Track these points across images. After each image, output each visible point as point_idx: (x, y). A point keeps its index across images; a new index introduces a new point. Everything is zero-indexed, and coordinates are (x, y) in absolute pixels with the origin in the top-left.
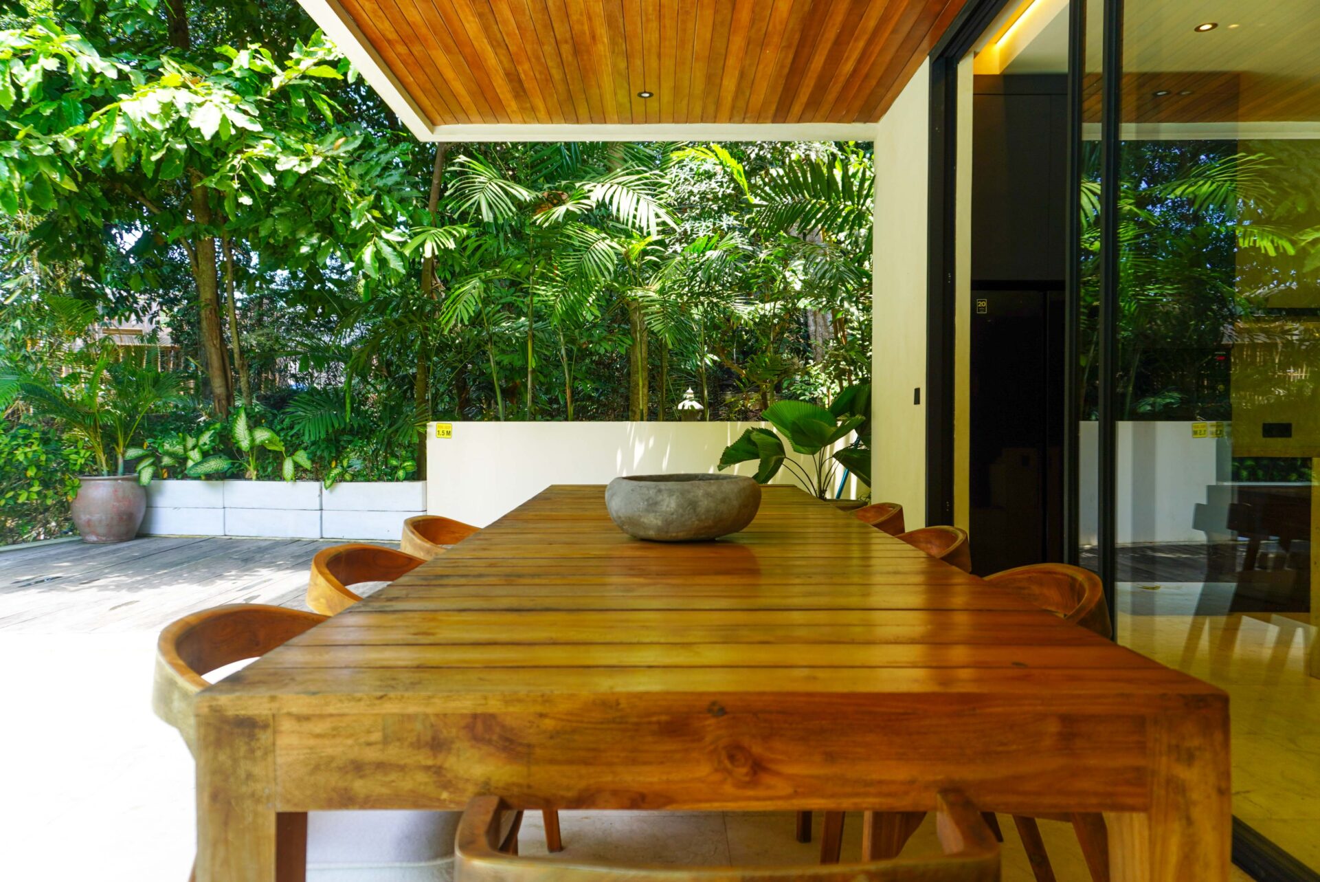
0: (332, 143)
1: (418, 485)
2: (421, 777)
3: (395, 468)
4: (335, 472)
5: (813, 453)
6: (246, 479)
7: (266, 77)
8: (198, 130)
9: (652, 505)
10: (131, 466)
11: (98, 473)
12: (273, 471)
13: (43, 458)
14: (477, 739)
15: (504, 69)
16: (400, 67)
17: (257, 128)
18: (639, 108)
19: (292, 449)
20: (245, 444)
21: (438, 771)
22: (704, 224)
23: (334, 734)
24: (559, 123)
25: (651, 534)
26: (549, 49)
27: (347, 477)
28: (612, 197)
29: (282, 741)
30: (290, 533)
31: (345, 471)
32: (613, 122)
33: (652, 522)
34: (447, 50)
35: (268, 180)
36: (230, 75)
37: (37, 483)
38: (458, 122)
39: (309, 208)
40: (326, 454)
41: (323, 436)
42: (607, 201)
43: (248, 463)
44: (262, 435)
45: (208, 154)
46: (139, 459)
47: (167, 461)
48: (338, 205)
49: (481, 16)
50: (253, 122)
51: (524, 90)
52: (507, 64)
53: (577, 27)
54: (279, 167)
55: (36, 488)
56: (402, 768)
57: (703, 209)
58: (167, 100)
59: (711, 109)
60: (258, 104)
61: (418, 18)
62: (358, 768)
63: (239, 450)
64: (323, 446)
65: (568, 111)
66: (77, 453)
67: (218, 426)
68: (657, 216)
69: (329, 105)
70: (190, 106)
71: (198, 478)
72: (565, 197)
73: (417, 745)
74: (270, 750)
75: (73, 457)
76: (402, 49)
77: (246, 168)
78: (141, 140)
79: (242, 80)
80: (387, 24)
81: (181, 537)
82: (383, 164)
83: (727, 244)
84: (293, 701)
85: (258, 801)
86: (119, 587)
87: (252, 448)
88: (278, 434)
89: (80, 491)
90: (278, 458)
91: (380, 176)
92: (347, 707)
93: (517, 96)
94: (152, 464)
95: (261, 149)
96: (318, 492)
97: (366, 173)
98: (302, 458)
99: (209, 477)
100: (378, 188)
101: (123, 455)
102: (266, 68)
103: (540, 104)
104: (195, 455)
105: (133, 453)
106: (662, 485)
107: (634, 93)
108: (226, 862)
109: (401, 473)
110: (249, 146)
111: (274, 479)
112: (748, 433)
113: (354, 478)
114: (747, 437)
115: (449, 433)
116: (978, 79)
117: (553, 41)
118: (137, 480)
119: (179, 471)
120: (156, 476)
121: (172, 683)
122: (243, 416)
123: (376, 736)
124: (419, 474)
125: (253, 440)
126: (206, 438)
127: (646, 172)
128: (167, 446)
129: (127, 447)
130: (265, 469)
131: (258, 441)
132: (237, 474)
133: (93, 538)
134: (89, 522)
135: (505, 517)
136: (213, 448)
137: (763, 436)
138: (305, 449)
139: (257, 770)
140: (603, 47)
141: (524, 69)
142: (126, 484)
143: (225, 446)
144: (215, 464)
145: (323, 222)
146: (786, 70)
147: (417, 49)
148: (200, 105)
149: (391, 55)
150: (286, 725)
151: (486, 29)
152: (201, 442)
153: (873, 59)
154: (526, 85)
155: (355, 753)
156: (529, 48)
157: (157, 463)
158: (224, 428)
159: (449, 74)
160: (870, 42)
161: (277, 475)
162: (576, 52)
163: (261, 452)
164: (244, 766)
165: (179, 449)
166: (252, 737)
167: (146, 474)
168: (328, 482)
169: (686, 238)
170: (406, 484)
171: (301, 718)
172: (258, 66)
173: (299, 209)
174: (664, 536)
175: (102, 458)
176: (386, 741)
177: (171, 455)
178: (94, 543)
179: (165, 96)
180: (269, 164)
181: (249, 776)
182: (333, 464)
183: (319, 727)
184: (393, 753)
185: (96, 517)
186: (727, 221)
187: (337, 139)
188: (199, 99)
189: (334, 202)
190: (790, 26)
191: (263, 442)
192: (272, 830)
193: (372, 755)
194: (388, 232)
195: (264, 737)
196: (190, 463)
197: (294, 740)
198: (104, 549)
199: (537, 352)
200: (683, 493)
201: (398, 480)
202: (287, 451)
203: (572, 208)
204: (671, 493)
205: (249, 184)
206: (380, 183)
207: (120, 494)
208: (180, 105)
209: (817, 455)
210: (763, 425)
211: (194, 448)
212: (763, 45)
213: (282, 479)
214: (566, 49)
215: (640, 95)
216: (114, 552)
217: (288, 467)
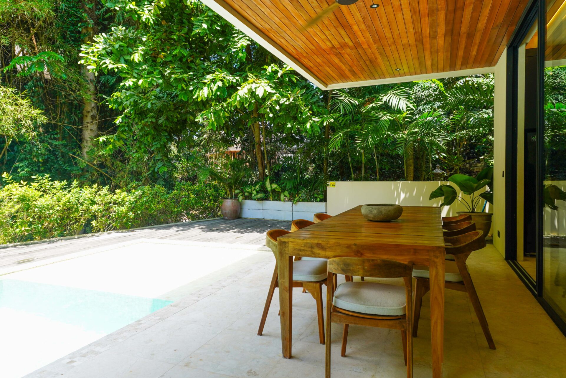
0: (296, 92)
1: (324, 204)
2: (309, 252)
3: (316, 198)
4: (297, 198)
5: (470, 194)
6: (269, 200)
7: (276, 72)
8: (258, 95)
9: (371, 212)
10: (236, 195)
11: (227, 198)
12: (278, 198)
13: (214, 193)
14: (318, 247)
15: (348, 69)
16: (316, 73)
17: (274, 91)
18: (396, 73)
19: (284, 190)
20: (269, 189)
21: (312, 251)
22: (428, 106)
23: (297, 245)
24: (368, 80)
25: (371, 219)
26: (362, 62)
27: (301, 200)
28: (389, 100)
29: (289, 245)
30: (283, 219)
31: (300, 198)
32: (388, 78)
33: (371, 216)
34: (329, 67)
35: (277, 108)
36: (266, 75)
37: (212, 201)
38: (335, 83)
39: (290, 112)
40: (294, 193)
41: (292, 186)
42: (387, 101)
43: (270, 195)
44: (274, 186)
45: (261, 101)
46: (239, 193)
47: (246, 194)
48: (299, 111)
49: (339, 58)
50: (273, 90)
51: (356, 73)
52: (348, 67)
53: (370, 57)
54: (281, 102)
55: (212, 202)
56: (307, 251)
57: (427, 101)
58: (249, 88)
59: (424, 70)
60: (274, 83)
61: (320, 61)
62: (300, 250)
63: (267, 191)
64: (293, 190)
65: (373, 77)
66: (222, 191)
67: (261, 183)
68: (407, 105)
69: (295, 78)
70: (256, 88)
71: (255, 200)
72: (374, 100)
73: (309, 247)
74: (288, 246)
75: (221, 192)
76: (316, 68)
77: (271, 104)
78: (243, 101)
79: (269, 76)
80: (311, 63)
81: (250, 219)
82: (312, 94)
83: (436, 114)
84: (291, 240)
85: (286, 254)
86: (239, 232)
87: (271, 191)
88: (279, 185)
89: (223, 203)
90: (279, 194)
91: (311, 98)
92: (299, 241)
93: (353, 75)
94: (242, 195)
95: (275, 98)
96: (291, 205)
97: (307, 98)
98: (286, 193)
99: (258, 199)
100: (311, 103)
101: (234, 192)
102: (276, 70)
103: (362, 76)
104: (255, 192)
105: (237, 191)
106: (373, 207)
107: (394, 70)
108: (282, 263)
109: (318, 199)
110: (272, 97)
111: (278, 201)
112: (441, 187)
113: (303, 201)
114: (440, 188)
115: (334, 185)
116: (528, 51)
117: (363, 61)
118: (238, 200)
119: (249, 197)
120: (243, 199)
121: (270, 241)
122: (268, 180)
123: (303, 246)
124: (324, 200)
125: (272, 188)
126: (257, 187)
127: (403, 89)
128: (246, 189)
129: (235, 190)
130: (275, 197)
131: (273, 188)
132: (266, 199)
133: (227, 218)
134: (225, 212)
135: (340, 214)
136: (260, 190)
137: (447, 188)
138: (287, 190)
139: (286, 249)
140: (380, 59)
141: (355, 68)
142: (235, 201)
143: (263, 190)
144: (260, 195)
145: (294, 116)
146: (449, 57)
147: (320, 68)
148: (258, 87)
149: (313, 70)
150: (290, 243)
151: (341, 61)
152: (256, 188)
153: (483, 50)
154: (356, 72)
155: (300, 248)
156: (355, 63)
157: (243, 194)
158: (263, 184)
159: (331, 72)
160: (479, 46)
161: (279, 199)
162: (371, 62)
163: (274, 191)
164: (284, 249)
165: (250, 190)
166: (285, 244)
167: (241, 198)
168: (295, 202)
169: (421, 112)
170: (320, 203)
171: (292, 242)
172: (274, 69)
173: (287, 113)
174: (374, 220)
175: (229, 193)
176: (304, 246)
177: (248, 192)
178: (227, 219)
179: (249, 87)
180: (277, 102)
181: (285, 250)
182: (296, 196)
183: (295, 244)
184: (305, 248)
185: (227, 211)
186: (437, 104)
187: (297, 91)
188: (258, 85)
189: (297, 109)
190: (446, 46)
191: (274, 188)
192: (288, 258)
193: (302, 248)
194: (314, 118)
195: (287, 245)
196: (253, 195)
197: (291, 245)
198: (230, 221)
199: (366, 157)
200: (378, 209)
201: (317, 202)
202: (282, 191)
203: (374, 105)
204: (375, 209)
205: (272, 109)
206: (311, 101)
207: (234, 204)
208: (253, 88)
209: (472, 195)
210: (448, 183)
211: (254, 190)
212: (437, 51)
213: (280, 200)
214: (368, 62)
215: (396, 70)
216: (233, 222)
217: (282, 196)
